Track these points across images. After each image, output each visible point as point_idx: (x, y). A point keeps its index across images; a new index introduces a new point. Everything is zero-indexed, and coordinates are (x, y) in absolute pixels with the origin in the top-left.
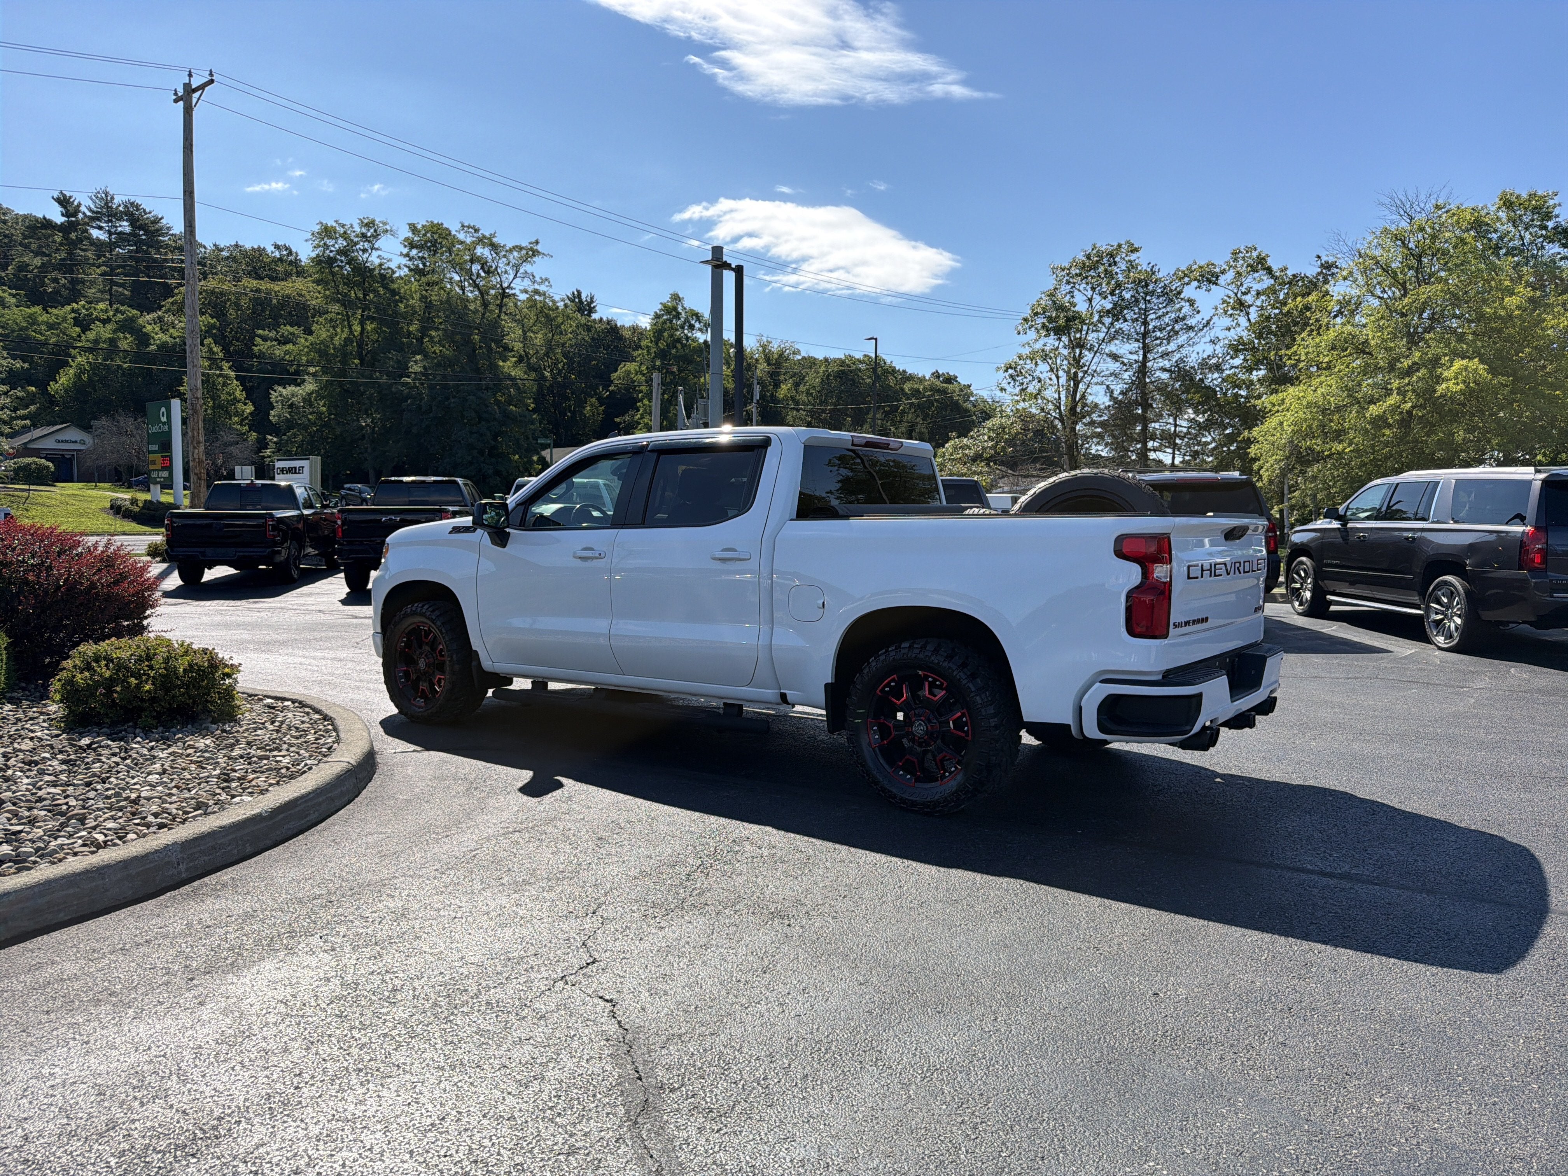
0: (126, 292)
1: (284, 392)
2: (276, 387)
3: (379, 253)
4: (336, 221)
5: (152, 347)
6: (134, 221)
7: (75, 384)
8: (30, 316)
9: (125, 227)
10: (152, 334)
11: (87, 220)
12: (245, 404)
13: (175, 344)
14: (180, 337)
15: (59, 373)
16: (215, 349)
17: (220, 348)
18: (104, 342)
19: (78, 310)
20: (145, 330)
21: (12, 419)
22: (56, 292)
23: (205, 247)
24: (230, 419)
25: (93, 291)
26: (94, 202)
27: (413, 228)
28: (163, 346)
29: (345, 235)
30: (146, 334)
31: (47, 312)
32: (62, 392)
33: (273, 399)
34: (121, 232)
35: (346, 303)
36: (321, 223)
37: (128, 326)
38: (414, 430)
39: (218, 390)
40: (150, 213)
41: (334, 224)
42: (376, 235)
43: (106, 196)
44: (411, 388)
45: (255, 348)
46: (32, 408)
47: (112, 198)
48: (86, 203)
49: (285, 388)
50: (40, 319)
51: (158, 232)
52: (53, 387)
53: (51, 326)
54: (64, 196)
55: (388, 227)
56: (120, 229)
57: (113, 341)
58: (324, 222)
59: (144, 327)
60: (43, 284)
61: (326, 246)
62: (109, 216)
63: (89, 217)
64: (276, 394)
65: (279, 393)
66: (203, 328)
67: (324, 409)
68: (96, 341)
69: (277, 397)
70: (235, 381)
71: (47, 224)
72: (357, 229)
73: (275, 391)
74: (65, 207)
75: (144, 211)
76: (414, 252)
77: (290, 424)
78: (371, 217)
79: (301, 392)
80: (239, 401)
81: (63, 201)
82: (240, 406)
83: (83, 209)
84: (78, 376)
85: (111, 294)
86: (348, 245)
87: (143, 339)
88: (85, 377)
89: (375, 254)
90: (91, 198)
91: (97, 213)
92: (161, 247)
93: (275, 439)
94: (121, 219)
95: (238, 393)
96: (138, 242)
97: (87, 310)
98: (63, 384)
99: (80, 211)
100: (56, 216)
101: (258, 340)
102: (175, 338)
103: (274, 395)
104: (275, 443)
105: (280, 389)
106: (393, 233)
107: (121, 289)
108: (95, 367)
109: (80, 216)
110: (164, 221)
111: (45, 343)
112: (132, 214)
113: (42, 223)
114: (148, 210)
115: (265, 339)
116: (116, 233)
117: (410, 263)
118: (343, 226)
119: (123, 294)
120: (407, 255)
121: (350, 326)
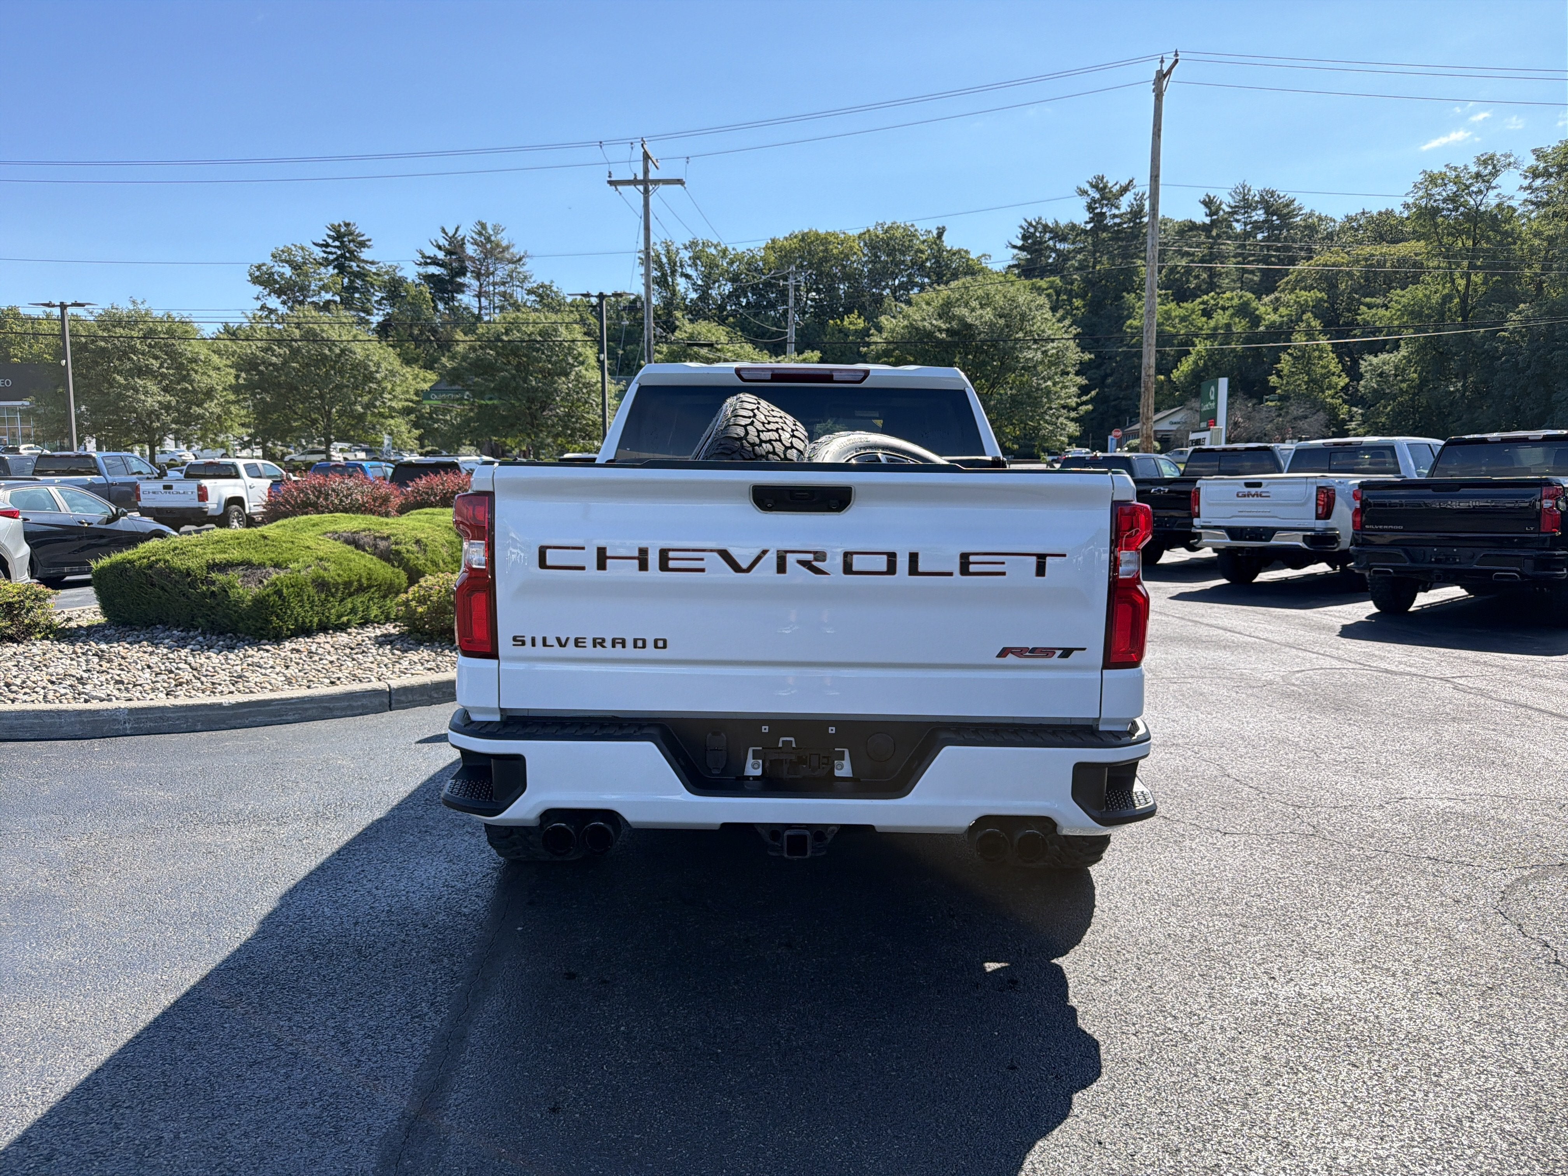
0: (1255, 278)
1: (1375, 361)
2: (1366, 357)
3: (1496, 192)
4: (1447, 166)
5: (1262, 329)
6: (1269, 209)
7: (1193, 370)
8: (1166, 312)
9: (1259, 215)
10: (1264, 316)
11: (1226, 216)
12: (1340, 376)
13: (1282, 323)
14: (1288, 315)
15: (1181, 361)
16: (1313, 324)
17: (1319, 321)
18: (1221, 328)
19: (1208, 301)
20: (1257, 312)
21: (1078, 405)
22: (1198, 287)
23: (1334, 221)
24: (1323, 392)
25: (1227, 281)
26: (1233, 197)
27: (1539, 154)
28: (1272, 324)
29: (1457, 180)
30: (1257, 316)
31: (1180, 307)
32: (1182, 379)
33: (1362, 370)
34: (1256, 222)
35: (1449, 255)
36: (1425, 172)
37: (1244, 310)
38: (1508, 392)
39: (1314, 364)
40: (1284, 197)
41: (1444, 170)
42: (1495, 173)
43: (1243, 188)
44: (1509, 343)
45: (1359, 317)
46: (1093, 393)
47: (1249, 190)
48: (1226, 199)
49: (1376, 356)
50: (1173, 314)
51: (1291, 215)
52: (1175, 375)
53: (1183, 319)
54: (1209, 197)
55: (1512, 160)
56: (1254, 219)
57: (1228, 326)
58: (1428, 170)
59: (1257, 309)
60: (1188, 281)
61: (1430, 196)
62: (1245, 208)
63: (1229, 213)
64: (1366, 364)
65: (1369, 362)
66: (1311, 303)
67: (1415, 375)
68: (1215, 328)
69: (1366, 367)
70: (1331, 354)
71: (1192, 227)
72: (1473, 169)
73: (1365, 361)
74: (1209, 208)
75: (1278, 196)
76: (1538, 182)
77: (1378, 395)
78: (1491, 152)
79: (1393, 359)
80: (1333, 374)
81: (1208, 203)
82: (1335, 379)
83: (1224, 206)
84: (1196, 363)
85: (1242, 282)
86: (1458, 191)
87: (1256, 320)
88: (1201, 363)
89: (1492, 193)
90: (1230, 194)
91: (1236, 207)
92: (1292, 228)
93: (1360, 411)
94: (1255, 209)
95: (1332, 367)
96: (1272, 227)
97: (1215, 300)
98: (1183, 371)
99: (1221, 209)
100: (1200, 216)
101: (1363, 308)
102: (1283, 317)
103: (1363, 366)
104: (1362, 415)
105: (1371, 357)
106: (1515, 165)
107: (1250, 276)
108: (1211, 353)
109: (1221, 213)
110: (1296, 203)
111: (1177, 334)
112: (1267, 202)
113: (1188, 226)
114: (1282, 195)
115: (1370, 306)
116: (1251, 223)
117: (1532, 197)
118: (1455, 169)
119: (1252, 280)
120: (1530, 187)
121: (1453, 281)
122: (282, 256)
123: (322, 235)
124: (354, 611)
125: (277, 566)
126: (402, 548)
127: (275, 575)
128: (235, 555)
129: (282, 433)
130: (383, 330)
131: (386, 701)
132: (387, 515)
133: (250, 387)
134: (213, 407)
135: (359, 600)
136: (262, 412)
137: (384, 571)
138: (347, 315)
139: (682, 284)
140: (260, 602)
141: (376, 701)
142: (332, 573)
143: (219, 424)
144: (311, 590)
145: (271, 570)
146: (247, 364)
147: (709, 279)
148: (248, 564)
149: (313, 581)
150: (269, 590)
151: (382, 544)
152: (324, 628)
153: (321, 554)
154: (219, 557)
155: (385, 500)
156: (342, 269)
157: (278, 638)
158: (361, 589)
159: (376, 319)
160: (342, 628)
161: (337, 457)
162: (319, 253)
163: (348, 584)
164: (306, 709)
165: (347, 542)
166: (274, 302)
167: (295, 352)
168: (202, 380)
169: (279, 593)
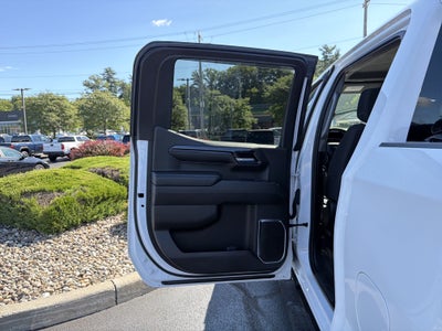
122: (92, 78)
123: (103, 71)
124: (100, 212)
125: (59, 191)
126: (125, 175)
127: (57, 197)
128: (38, 186)
129: (92, 127)
130: (121, 97)
131: (114, 298)
132: (120, 156)
133: (82, 114)
134: (71, 121)
135: (102, 205)
136: (86, 121)
137: (116, 188)
138: (110, 93)
139: (204, 82)
140: (47, 215)
141: (106, 299)
142: (89, 193)
143: (74, 125)
144: (76, 204)
145: (56, 194)
146: (82, 108)
147: (212, 80)
148: (43, 191)
149: (78, 198)
150: (52, 207)
151: (115, 174)
152: (84, 223)
153: (83, 182)
154: (28, 188)
155: (119, 150)
156: (108, 80)
157: (58, 233)
158: (104, 199)
159: (118, 95)
160: (94, 221)
161: (108, 134)
162: (102, 77)
163: (97, 198)
164: (57, 314)
165: (99, 174)
166: (90, 91)
167: (95, 104)
168: (68, 113)
169: (58, 209)
